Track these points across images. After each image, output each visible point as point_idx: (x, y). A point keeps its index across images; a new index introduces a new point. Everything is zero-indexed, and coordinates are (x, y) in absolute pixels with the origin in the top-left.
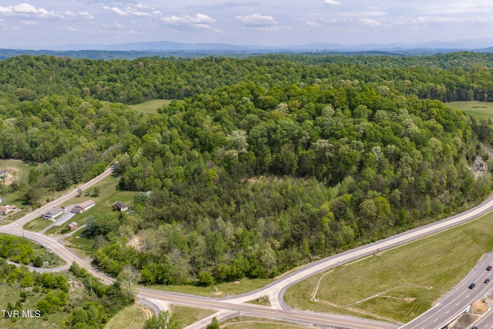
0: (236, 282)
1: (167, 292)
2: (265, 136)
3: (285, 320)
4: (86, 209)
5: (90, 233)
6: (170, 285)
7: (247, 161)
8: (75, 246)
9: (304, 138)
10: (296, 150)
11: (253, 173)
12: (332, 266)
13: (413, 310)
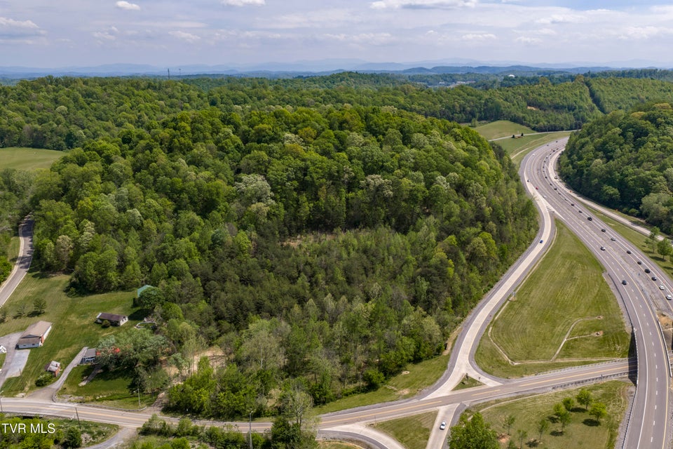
0: (404, 373)
1: (340, 412)
2: (293, 179)
3: (520, 394)
4: (45, 337)
5: (101, 371)
6: (329, 402)
7: (277, 216)
8: (90, 398)
9: (346, 176)
10: (338, 193)
11: (287, 232)
12: (485, 323)
13: (614, 343)
